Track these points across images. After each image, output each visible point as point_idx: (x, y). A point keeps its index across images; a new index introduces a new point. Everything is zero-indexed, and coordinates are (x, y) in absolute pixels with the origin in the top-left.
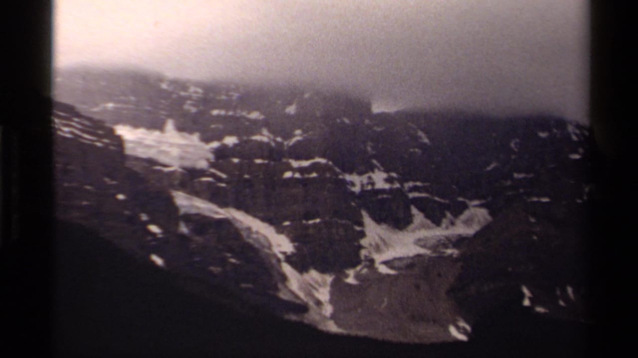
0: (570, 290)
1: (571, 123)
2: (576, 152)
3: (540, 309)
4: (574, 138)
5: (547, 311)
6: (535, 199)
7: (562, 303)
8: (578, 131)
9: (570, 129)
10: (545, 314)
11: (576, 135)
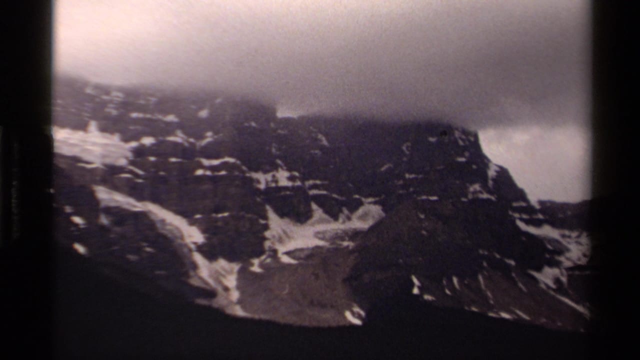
0: (455, 280)
1: (457, 129)
2: (462, 156)
3: (427, 297)
4: (461, 143)
5: (434, 298)
6: (424, 197)
7: (448, 292)
8: (463, 137)
9: (457, 134)
10: (433, 301)
11: (463, 140)
